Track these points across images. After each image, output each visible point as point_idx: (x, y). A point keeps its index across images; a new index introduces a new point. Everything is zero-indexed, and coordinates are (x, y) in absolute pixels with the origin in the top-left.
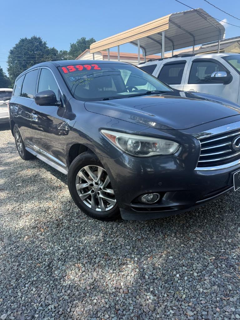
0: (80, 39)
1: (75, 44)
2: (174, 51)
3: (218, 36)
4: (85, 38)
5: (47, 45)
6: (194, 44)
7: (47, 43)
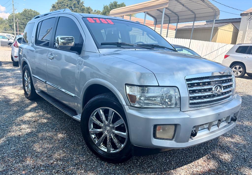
0: (113, 2)
1: (107, 6)
2: (178, 24)
3: (214, 16)
4: (117, 2)
5: (84, 4)
6: (195, 20)
7: (84, 2)
